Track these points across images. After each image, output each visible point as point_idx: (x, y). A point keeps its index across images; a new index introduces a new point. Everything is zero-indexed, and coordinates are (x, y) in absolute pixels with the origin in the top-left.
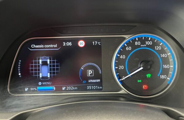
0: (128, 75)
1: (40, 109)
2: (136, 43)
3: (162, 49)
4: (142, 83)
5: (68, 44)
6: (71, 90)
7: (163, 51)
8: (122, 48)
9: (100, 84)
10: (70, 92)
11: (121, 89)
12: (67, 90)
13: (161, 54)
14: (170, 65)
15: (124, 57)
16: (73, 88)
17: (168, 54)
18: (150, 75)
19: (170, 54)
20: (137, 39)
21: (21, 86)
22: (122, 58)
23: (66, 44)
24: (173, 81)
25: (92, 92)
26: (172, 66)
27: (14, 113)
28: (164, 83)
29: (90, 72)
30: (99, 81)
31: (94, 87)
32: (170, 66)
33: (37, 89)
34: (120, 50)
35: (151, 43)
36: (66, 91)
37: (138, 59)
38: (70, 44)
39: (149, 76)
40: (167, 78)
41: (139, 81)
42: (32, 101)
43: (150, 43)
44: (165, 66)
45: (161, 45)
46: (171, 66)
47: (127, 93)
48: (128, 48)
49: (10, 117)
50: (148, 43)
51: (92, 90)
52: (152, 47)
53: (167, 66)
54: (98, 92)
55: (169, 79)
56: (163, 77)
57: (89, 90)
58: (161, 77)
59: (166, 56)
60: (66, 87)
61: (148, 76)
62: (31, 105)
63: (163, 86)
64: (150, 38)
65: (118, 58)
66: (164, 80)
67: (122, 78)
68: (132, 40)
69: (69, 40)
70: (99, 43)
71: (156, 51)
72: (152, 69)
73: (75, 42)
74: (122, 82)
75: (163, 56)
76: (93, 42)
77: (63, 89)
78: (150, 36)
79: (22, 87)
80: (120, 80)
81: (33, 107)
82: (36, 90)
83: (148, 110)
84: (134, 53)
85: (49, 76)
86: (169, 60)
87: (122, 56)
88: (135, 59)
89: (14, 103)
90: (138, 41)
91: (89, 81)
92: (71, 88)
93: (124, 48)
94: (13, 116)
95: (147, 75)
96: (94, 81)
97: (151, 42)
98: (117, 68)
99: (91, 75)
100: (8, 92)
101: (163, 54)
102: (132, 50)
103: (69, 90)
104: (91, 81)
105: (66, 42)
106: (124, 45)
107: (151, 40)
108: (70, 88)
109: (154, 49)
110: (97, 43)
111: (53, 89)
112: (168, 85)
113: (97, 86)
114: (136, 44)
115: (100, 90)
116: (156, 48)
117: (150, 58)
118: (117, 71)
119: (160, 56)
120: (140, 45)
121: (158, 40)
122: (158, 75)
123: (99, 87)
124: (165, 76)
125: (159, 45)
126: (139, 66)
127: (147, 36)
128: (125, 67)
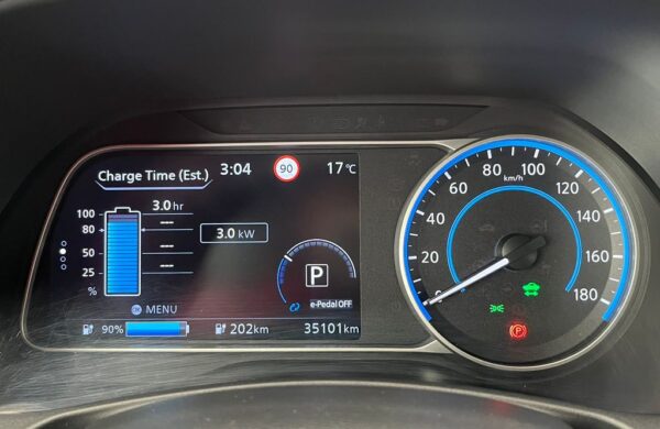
0: (454, 285)
1: (124, 406)
2: (487, 170)
3: (584, 191)
4: (508, 317)
5: (237, 168)
6: (245, 337)
7: (584, 200)
8: (433, 186)
9: (351, 316)
10: (241, 342)
11: (426, 337)
12: (232, 337)
13: (579, 212)
14: (613, 252)
15: (441, 220)
16: (253, 329)
17: (606, 212)
18: (536, 287)
19: (611, 210)
20: (489, 152)
21: (63, 318)
22: (433, 221)
23: (230, 170)
24: (620, 311)
25: (321, 345)
26: (620, 257)
27: (31, 419)
28: (587, 319)
29: (316, 272)
30: (347, 303)
31: (331, 328)
32: (611, 256)
33: (124, 328)
34: (426, 195)
35: (541, 171)
36: (227, 338)
37: (493, 229)
38: (245, 169)
39: (531, 289)
40: (599, 299)
41: (494, 308)
42: (98, 375)
43: (536, 169)
44: (594, 257)
45: (577, 176)
46: (614, 256)
47: (449, 352)
48: (457, 186)
50: (532, 171)
51: (322, 338)
52: (546, 182)
53: (599, 254)
54: (343, 345)
55: (608, 303)
56: (583, 295)
57: (311, 337)
58: (579, 294)
59: (596, 218)
60: (228, 323)
61: (531, 291)
64: (537, 151)
65: (417, 222)
66: (591, 305)
67: (434, 296)
68: (472, 158)
69: (242, 157)
70: (350, 167)
71: (562, 198)
73: (265, 161)
74: (431, 311)
75: (587, 216)
77: (218, 331)
78: (537, 143)
79: (66, 322)
80: (425, 303)
81: (100, 395)
82: (121, 331)
84: (477, 205)
86: (609, 234)
87: (432, 214)
88: (482, 230)
89: (34, 380)
90: (492, 162)
91: (312, 305)
92: (247, 328)
93: (440, 184)
95: (526, 288)
96: (332, 305)
97: (541, 167)
99: (318, 281)
101: (588, 212)
102: (470, 195)
103: (238, 337)
104: (320, 304)
105: (231, 164)
106: (441, 177)
107: (543, 157)
108: (241, 330)
109: (552, 191)
110: (344, 166)
111: (184, 332)
112: (604, 324)
113: (339, 325)
114: (487, 172)
115: (352, 339)
116: (562, 190)
117: (537, 226)
118: (415, 269)
119: (576, 217)
120: (502, 175)
121: (568, 157)
122: (568, 289)
123: (349, 325)
124: (593, 293)
125: (571, 179)
126: (496, 255)
127: (526, 145)
128: (443, 257)
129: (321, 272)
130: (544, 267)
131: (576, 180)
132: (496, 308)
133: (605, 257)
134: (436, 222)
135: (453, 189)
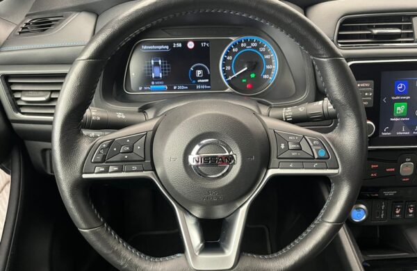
0: (234, 75)
2: (242, 45)
3: (266, 50)
5: (178, 45)
6: (182, 89)
7: (267, 53)
8: (229, 49)
9: (208, 84)
10: (181, 91)
11: (227, 88)
14: (273, 65)
15: (231, 58)
16: (183, 87)
19: (272, 55)
20: (243, 40)
25: (200, 91)
28: (266, 82)
29: (199, 72)
30: (207, 80)
31: (203, 87)
34: (227, 52)
36: (177, 90)
38: (180, 45)
39: (253, 76)
43: (255, 45)
44: (268, 67)
45: (265, 46)
46: (273, 67)
47: (232, 91)
50: (253, 45)
51: (201, 89)
52: (257, 48)
54: (206, 91)
55: (271, 78)
56: (265, 77)
57: (198, 89)
59: (269, 57)
60: (177, 86)
63: (265, 84)
64: (255, 40)
65: (225, 59)
66: (267, 79)
67: (229, 78)
68: (239, 42)
69: (179, 42)
71: (261, 52)
73: (185, 43)
74: (228, 82)
75: (267, 57)
76: (202, 44)
77: (175, 88)
78: (255, 38)
80: (227, 80)
82: (149, 88)
84: (240, 54)
85: (161, 76)
86: (272, 61)
87: (228, 57)
88: (240, 61)
90: (244, 43)
91: (198, 81)
93: (231, 49)
95: (251, 75)
96: (203, 81)
98: (224, 68)
99: (200, 75)
102: (238, 52)
103: (180, 89)
104: (200, 81)
105: (176, 44)
107: (257, 41)
108: (180, 87)
109: (258, 50)
110: (206, 44)
111: (166, 88)
113: (205, 86)
115: (209, 89)
116: (261, 50)
117: (254, 60)
118: (224, 71)
119: (264, 57)
120: (246, 46)
121: (262, 42)
122: (261, 75)
123: (208, 86)
124: (268, 76)
125: (263, 47)
126: (244, 67)
127: (252, 38)
128: (231, 68)
130: (256, 69)
132: (244, 81)
133: (271, 67)
134: (229, 59)
135: (234, 50)
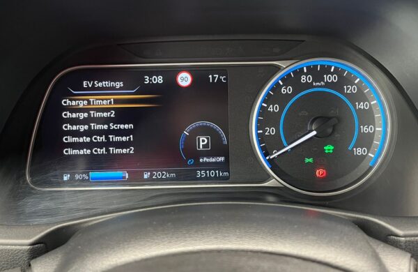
0: (285, 147)
1: (97, 220)
2: (303, 79)
3: (360, 91)
4: (315, 165)
5: (155, 79)
6: (162, 180)
7: (360, 96)
8: (272, 89)
9: (224, 166)
10: (160, 182)
11: (268, 177)
12: (154, 180)
13: (357, 103)
14: (376, 126)
15: (276, 109)
16: (166, 175)
17: (372, 103)
18: (331, 148)
19: (375, 102)
20: (305, 68)
21: (55, 170)
22: (272, 110)
23: (150, 80)
24: (380, 160)
25: (206, 184)
26: (380, 129)
28: (360, 166)
30: (221, 159)
31: (212, 173)
32: (375, 129)
33: (88, 176)
34: (268, 95)
35: (335, 79)
36: (151, 181)
37: (307, 113)
38: (159, 80)
39: (329, 148)
40: (368, 153)
41: (307, 160)
42: (79, 202)
43: (332, 78)
44: (365, 129)
45: (356, 82)
46: (377, 129)
47: (282, 186)
48: (286, 89)
49: (35, 235)
50: (330, 79)
51: (207, 179)
52: (338, 86)
53: (368, 127)
54: (219, 183)
55: (373, 156)
56: (359, 151)
57: (201, 179)
58: (356, 151)
59: (367, 106)
60: (151, 172)
61: (329, 150)
62: (78, 210)
64: (333, 68)
65: (263, 111)
66: (363, 157)
67: (272, 154)
68: (295, 72)
69: (157, 72)
70: (222, 78)
71: (347, 95)
72: (337, 135)
73: (171, 75)
74: (270, 162)
75: (362, 106)
76: (210, 76)
77: (146, 176)
78: (333, 63)
79: (58, 172)
80: (267, 158)
81: (81, 214)
82: (87, 178)
83: (323, 222)
84: (298, 99)
86: (374, 116)
87: (271, 106)
88: (300, 114)
89: (42, 206)
90: (306, 74)
91: (201, 160)
92: (163, 174)
93: (276, 87)
94: (41, 232)
95: (326, 148)
96: (212, 160)
97: (335, 77)
98: (261, 131)
100: (27, 184)
101: (362, 103)
102: (294, 94)
103: (157, 180)
104: (205, 159)
105: (151, 77)
106: (277, 84)
107: (336, 71)
108: (159, 175)
109: (341, 91)
110: (219, 77)
111: (124, 177)
112: (371, 168)
113: (217, 172)
115: (225, 179)
116: (347, 90)
117: (332, 111)
118: (261, 138)
119: (355, 106)
120: (312, 82)
121: (351, 71)
122: (350, 148)
123: (223, 172)
124: (364, 150)
125: (352, 84)
126: (309, 129)
127: (327, 64)
128: (278, 131)
129: (206, 141)
130: (336, 136)
131: (355, 84)
132: (309, 160)
133: (371, 130)
134: (273, 110)
135: (283, 91)
